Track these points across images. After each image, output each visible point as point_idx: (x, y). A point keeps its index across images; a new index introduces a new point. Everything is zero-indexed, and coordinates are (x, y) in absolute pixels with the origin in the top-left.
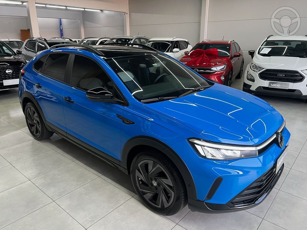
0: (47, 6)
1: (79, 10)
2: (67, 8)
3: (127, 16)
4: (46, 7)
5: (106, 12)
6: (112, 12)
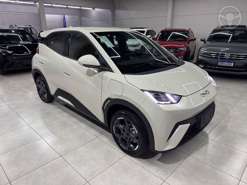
0: (53, 5)
1: (77, 8)
2: (68, 7)
3: (112, 13)
5: (97, 9)
6: (101, 10)
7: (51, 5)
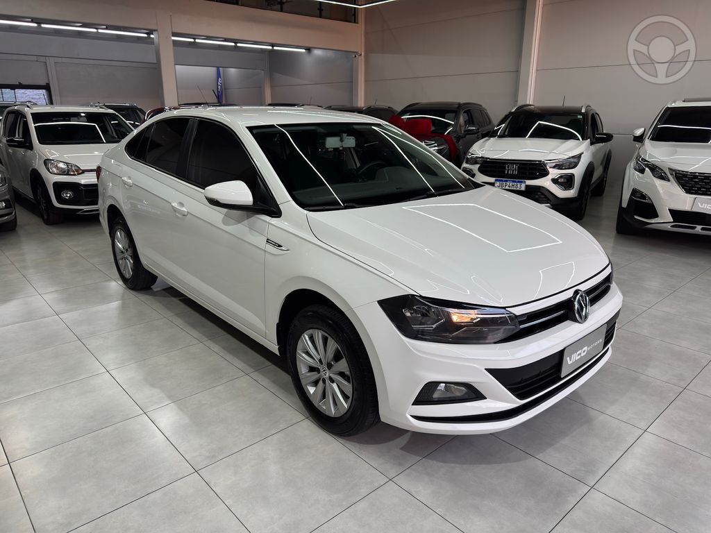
0: (197, 41)
1: (261, 49)
2: (239, 45)
3: (361, 62)
4: (195, 42)
5: (317, 52)
6: (330, 54)
7: (193, 40)
